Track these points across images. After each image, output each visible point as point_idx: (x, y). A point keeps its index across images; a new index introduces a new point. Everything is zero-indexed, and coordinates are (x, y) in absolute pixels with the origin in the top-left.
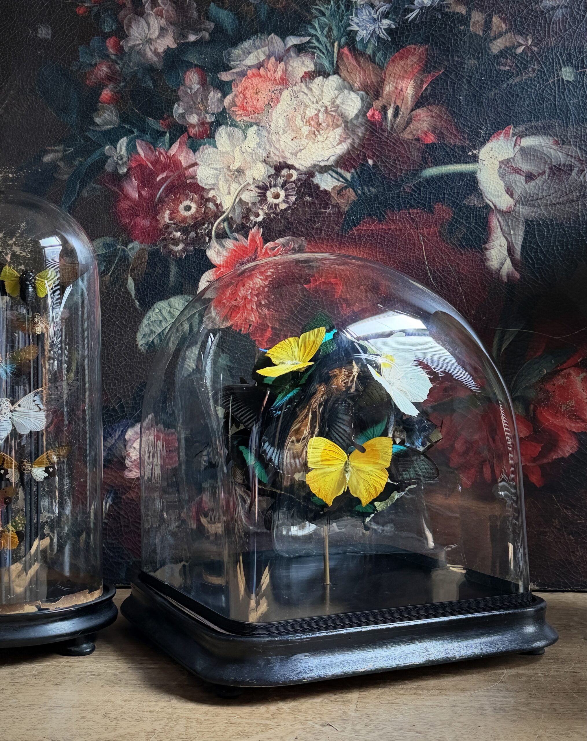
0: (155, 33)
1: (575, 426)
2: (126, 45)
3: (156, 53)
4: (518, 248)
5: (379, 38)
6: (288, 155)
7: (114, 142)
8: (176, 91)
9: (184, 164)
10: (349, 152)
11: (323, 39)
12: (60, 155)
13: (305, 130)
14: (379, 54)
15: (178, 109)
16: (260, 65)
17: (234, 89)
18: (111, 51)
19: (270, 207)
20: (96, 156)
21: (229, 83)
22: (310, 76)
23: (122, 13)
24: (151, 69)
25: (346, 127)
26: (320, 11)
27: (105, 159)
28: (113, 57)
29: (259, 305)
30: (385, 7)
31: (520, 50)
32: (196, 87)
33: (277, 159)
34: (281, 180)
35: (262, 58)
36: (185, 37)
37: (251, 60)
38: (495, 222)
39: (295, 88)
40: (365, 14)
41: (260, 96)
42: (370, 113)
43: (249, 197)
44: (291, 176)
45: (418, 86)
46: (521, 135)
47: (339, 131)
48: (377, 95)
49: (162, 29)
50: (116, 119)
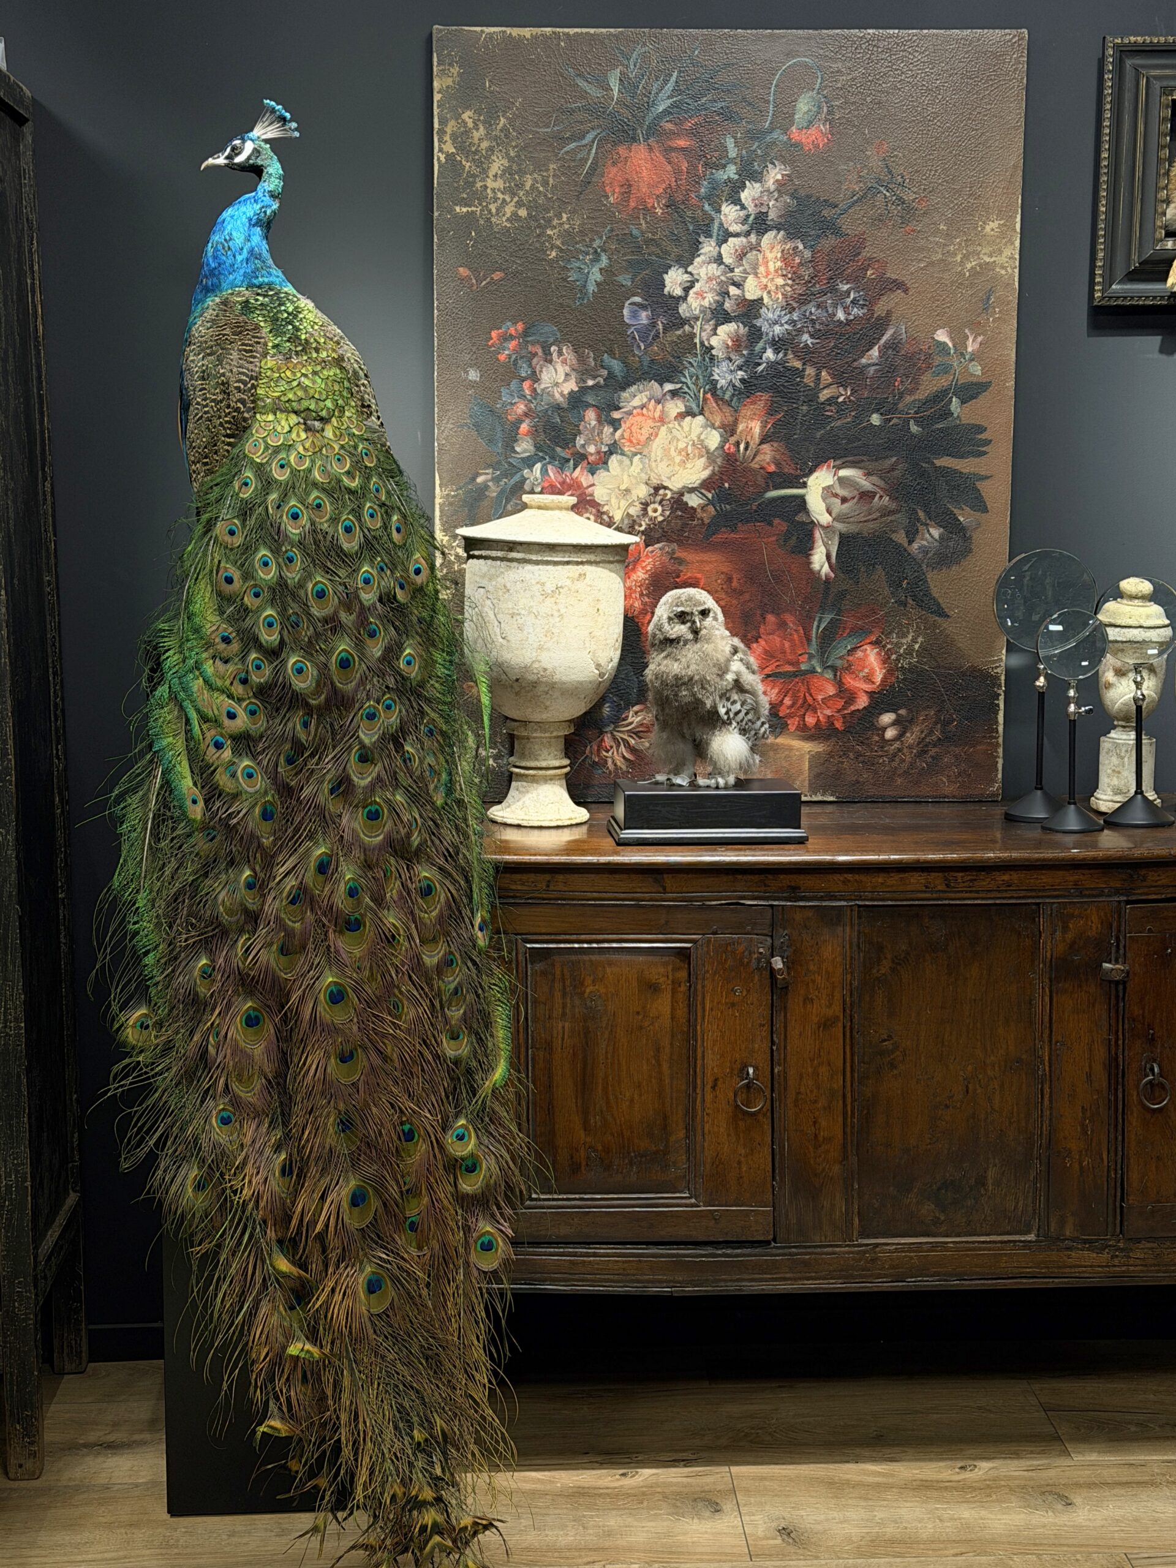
0: (561, 378)
1: (868, 687)
2: (539, 388)
3: (562, 394)
4: (834, 555)
5: (734, 386)
6: (663, 478)
7: (531, 467)
8: (578, 426)
9: (585, 485)
10: (710, 477)
11: (692, 386)
12: (489, 477)
13: (678, 459)
14: (735, 399)
15: (580, 441)
16: (643, 407)
17: (623, 425)
18: (527, 392)
19: (651, 519)
20: (517, 478)
21: (619, 420)
22: (681, 416)
23: (535, 361)
24: (558, 408)
25: (708, 458)
26: (690, 363)
27: (524, 480)
28: (529, 397)
29: (642, 595)
30: (739, 361)
31: (841, 399)
32: (593, 423)
33: (655, 482)
34: (658, 498)
35: (645, 400)
36: (585, 382)
37: (636, 402)
38: (818, 534)
39: (671, 426)
40: (724, 366)
41: (643, 431)
42: (726, 447)
43: (635, 511)
44: (666, 495)
45: (763, 427)
46: (839, 468)
47: (703, 460)
48: (733, 432)
49: (567, 375)
50: (532, 448)
